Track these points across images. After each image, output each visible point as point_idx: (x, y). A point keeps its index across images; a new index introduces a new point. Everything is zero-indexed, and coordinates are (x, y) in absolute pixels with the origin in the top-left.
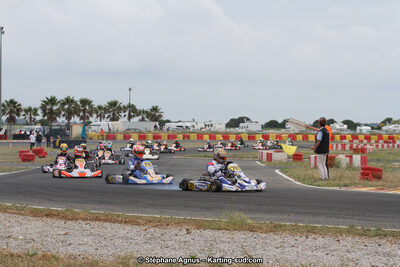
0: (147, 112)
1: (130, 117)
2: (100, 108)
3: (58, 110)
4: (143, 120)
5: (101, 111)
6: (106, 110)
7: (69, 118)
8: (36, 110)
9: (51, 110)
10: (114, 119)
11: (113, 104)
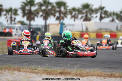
0: (116, 14)
1: (101, 18)
2: (74, 9)
3: (36, 10)
4: (113, 20)
5: (75, 13)
6: (79, 11)
7: (46, 18)
8: (16, 11)
9: (30, 10)
10: (87, 19)
11: (86, 6)
